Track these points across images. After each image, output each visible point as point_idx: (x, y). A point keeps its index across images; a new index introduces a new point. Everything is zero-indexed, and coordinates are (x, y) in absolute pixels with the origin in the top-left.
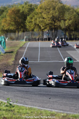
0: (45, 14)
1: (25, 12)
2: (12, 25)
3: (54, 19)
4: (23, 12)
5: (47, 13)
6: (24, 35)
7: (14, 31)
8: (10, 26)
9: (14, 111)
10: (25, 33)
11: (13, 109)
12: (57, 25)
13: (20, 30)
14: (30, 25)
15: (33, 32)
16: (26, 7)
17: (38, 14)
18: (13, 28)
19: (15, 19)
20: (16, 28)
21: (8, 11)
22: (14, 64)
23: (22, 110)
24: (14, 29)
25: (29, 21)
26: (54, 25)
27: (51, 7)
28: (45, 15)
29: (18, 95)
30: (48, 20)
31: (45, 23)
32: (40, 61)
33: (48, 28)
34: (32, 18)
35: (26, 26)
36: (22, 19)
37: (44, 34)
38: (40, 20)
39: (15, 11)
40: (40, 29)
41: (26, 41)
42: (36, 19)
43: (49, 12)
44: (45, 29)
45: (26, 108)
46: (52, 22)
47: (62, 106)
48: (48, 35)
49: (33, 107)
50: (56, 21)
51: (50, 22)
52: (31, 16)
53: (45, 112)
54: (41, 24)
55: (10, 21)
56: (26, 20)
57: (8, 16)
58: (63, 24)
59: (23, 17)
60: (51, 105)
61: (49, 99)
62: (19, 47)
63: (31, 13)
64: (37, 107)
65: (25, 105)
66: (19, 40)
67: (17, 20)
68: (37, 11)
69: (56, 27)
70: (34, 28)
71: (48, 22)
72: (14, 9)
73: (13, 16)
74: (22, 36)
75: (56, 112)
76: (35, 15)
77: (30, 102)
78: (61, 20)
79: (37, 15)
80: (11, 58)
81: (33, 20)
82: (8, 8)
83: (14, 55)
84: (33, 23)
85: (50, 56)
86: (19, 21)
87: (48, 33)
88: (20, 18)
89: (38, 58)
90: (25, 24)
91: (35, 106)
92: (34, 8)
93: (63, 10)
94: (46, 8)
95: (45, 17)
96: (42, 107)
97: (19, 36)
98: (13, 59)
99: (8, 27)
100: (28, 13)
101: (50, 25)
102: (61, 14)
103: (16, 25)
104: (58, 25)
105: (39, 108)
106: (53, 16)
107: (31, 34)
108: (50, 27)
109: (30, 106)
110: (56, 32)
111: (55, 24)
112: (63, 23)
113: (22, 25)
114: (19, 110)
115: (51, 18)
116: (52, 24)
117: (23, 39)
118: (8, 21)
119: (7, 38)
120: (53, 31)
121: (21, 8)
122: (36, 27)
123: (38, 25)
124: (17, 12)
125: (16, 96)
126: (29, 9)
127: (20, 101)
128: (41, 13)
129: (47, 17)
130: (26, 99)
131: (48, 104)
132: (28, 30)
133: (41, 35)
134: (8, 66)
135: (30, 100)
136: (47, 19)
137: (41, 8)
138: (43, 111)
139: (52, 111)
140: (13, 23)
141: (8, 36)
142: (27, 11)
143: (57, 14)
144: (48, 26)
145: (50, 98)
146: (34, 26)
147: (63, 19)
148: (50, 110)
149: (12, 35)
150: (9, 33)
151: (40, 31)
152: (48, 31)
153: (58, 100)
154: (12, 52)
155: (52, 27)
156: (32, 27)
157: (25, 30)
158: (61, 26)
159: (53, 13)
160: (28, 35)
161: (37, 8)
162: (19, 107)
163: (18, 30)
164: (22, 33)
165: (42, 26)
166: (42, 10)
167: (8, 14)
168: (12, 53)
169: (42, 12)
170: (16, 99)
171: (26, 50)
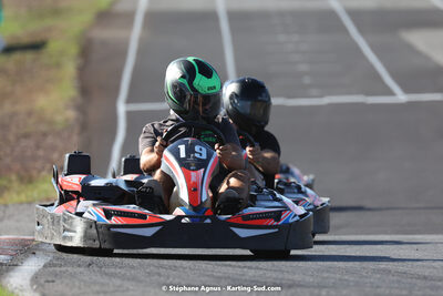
171: (137, 32)
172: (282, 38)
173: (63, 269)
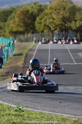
0: (55, 14)
1: (34, 13)
2: (21, 26)
3: (65, 20)
4: (32, 13)
5: (58, 14)
6: (34, 36)
7: (23, 33)
8: (18, 27)
9: (23, 116)
10: (34, 35)
11: (22, 113)
12: (67, 26)
13: (29, 31)
14: (39, 27)
15: (43, 33)
16: (35, 8)
17: (48, 15)
18: (22, 29)
19: (24, 20)
20: (25, 29)
21: (16, 12)
22: (23, 67)
23: (32, 115)
24: (22, 31)
25: (38, 22)
26: (64, 26)
27: (61, 8)
28: (55, 16)
29: (27, 99)
30: (58, 21)
31: (55, 24)
32: (50, 63)
33: (58, 29)
34: (41, 19)
35: (36, 27)
36: (31, 20)
37: (54, 36)
38: (50, 21)
39: (24, 12)
40: (50, 30)
41: (35, 42)
42: (46, 20)
43: (59, 13)
44: (55, 30)
45: (36, 113)
46: (62, 23)
47: (73, 110)
48: (59, 37)
49: (43, 111)
50: (67, 22)
51: (60, 22)
52: (40, 16)
53: (56, 116)
54: (51, 25)
55: (19, 22)
56: (35, 21)
57: (16, 16)
58: (74, 25)
59: (33, 18)
60: (62, 109)
61: (59, 103)
62: (29, 49)
63: (40, 14)
64: (48, 111)
65: (35, 109)
66: (28, 42)
67: (26, 21)
68: (47, 12)
69: (66, 28)
70: (44, 29)
71: (58, 22)
72: (23, 10)
73: (22, 17)
74: (31, 38)
75: (67, 116)
76: (44, 16)
77: (40, 107)
78: (72, 20)
79: (46, 15)
80: (20, 60)
81: (43, 21)
82: (17, 9)
83: (23, 58)
84: (43, 24)
85: (61, 58)
86: (28, 22)
87: (59, 35)
88: (29, 19)
89: (48, 61)
90: (35, 25)
91: (46, 111)
92: (43, 8)
93: (74, 10)
94: (56, 9)
95: (55, 18)
96: (52, 112)
97: (28, 38)
98: (22, 62)
99: (17, 29)
100: (38, 13)
101: (60, 26)
102: (72, 14)
103: (25, 27)
104: (69, 26)
105: (50, 113)
106: (63, 17)
107: (40, 36)
108: (61, 28)
109: (40, 111)
110: (66, 33)
111: (65, 24)
112: (73, 23)
113: (31, 26)
114: (29, 115)
115: (61, 19)
116: (62, 25)
117: (32, 40)
118: (17, 22)
119: (16, 40)
120: (64, 32)
121: (30, 9)
122: (46, 28)
123: (48, 26)
124: (26, 13)
125: (26, 100)
126: (39, 9)
127: (30, 106)
128: (51, 14)
129: (57, 18)
130: (36, 104)
131: (59, 109)
132: (37, 31)
133: (51, 36)
134: (17, 69)
135: (40, 105)
136: (57, 19)
137: (51, 8)
138: (53, 115)
139: (63, 116)
140: (22, 24)
141: (17, 38)
142: (36, 12)
143: (67, 14)
144: (58, 27)
145: (61, 102)
146: (44, 27)
147: (73, 20)
148: (61, 114)
149: (21, 37)
150: (17, 35)
151: (50, 32)
152: (59, 32)
153: (70, 105)
154: (21, 54)
155: (62, 28)
156: (41, 28)
157: (34, 31)
158: (72, 27)
159: (63, 14)
160: (38, 36)
161: (47, 9)
162: (29, 112)
163: (27, 31)
164: (32, 34)
165: (52, 28)
166: (52, 10)
167: (17, 15)
168: (22, 56)
169: (52, 12)
170: (25, 104)
171: (35, 52)
172: (58, 54)
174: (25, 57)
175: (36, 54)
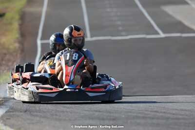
32: (92, 36)
173: (14, 113)
174: (20, 22)
175: (47, 12)
